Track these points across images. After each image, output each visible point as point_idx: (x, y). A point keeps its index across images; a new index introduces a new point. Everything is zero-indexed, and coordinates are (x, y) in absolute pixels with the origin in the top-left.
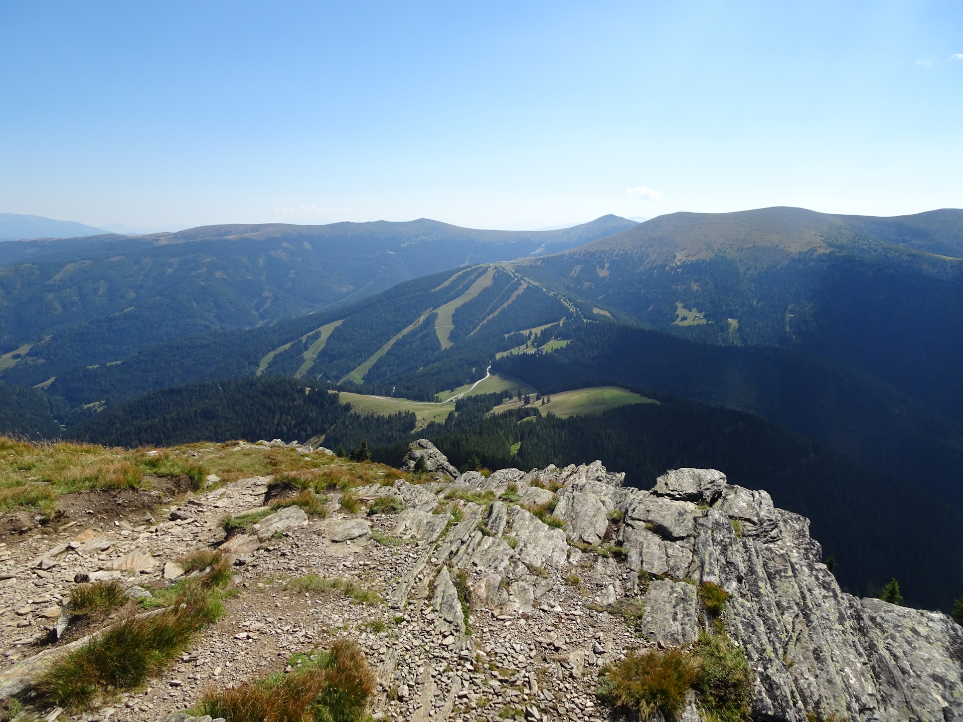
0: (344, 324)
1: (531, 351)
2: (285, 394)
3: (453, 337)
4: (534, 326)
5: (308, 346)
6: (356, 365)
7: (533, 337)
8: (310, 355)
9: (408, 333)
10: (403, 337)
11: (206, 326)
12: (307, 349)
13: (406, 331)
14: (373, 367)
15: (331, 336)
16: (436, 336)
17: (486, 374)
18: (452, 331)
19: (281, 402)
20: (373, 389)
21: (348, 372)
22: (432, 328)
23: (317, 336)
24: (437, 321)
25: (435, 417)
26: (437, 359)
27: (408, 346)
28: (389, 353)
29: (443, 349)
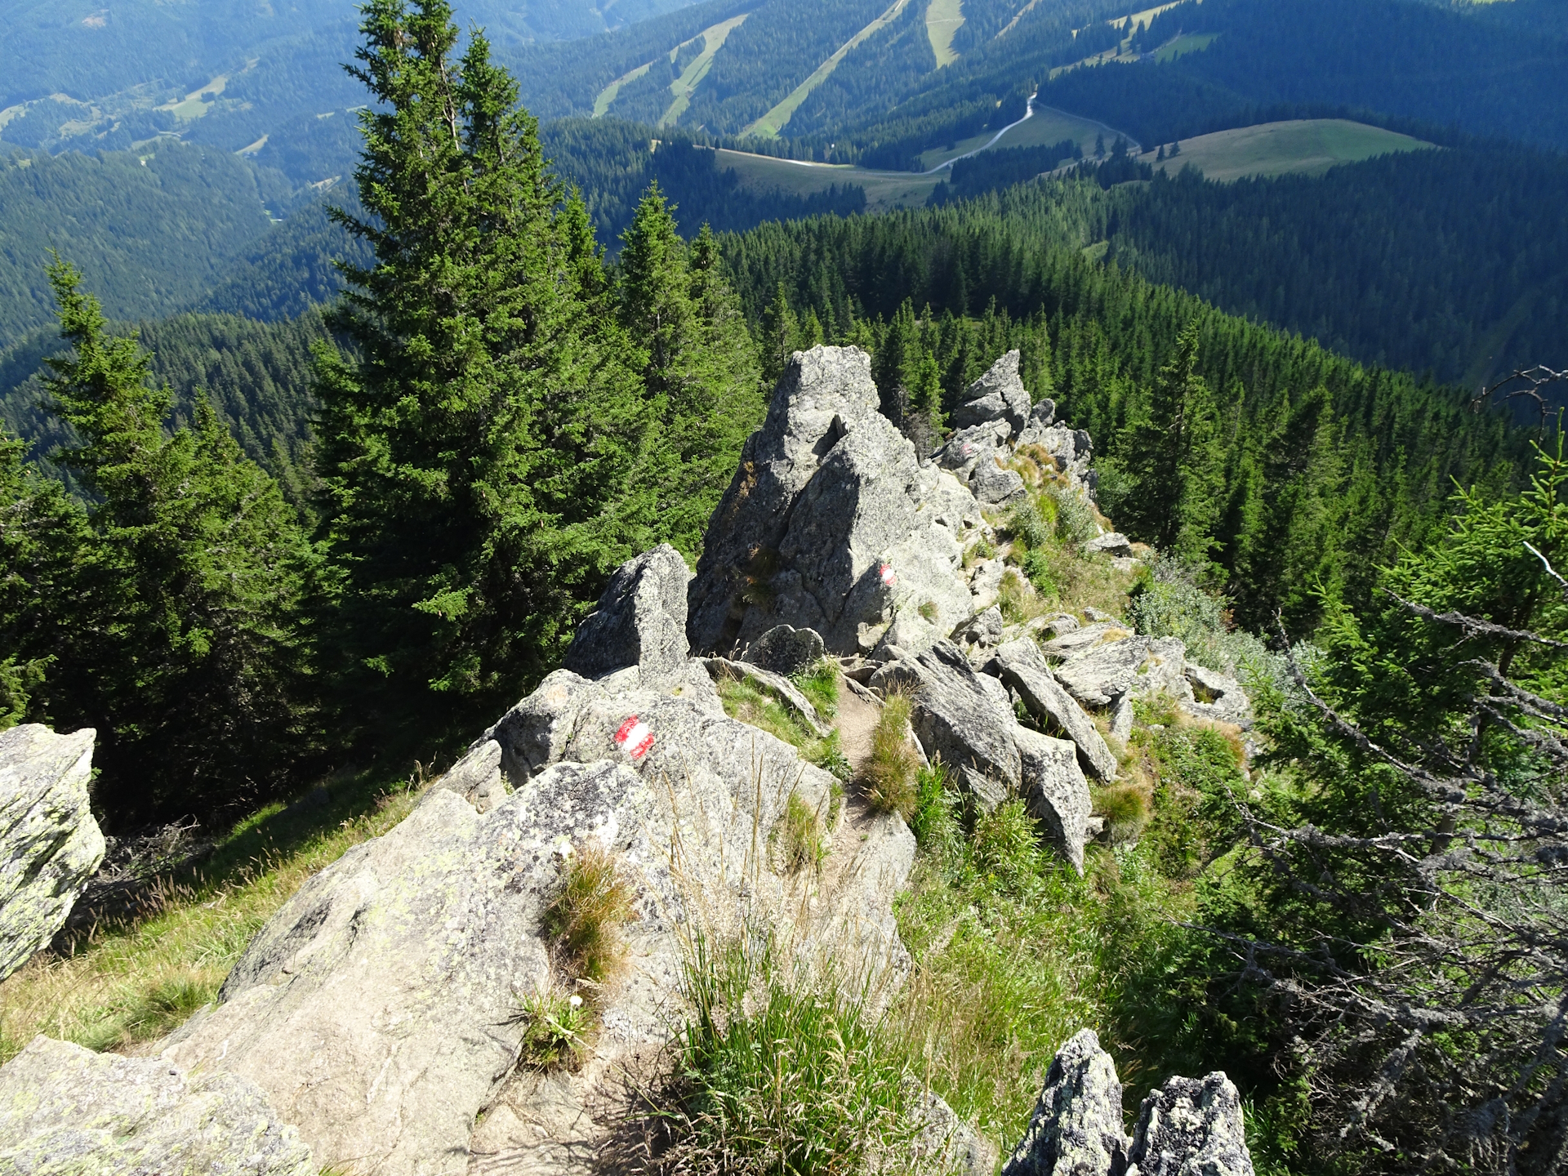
0: (748, 20)
1: (1126, 59)
2: (612, 152)
3: (960, 42)
4: (1137, 10)
5: (681, 68)
6: (768, 104)
7: (1133, 30)
8: (682, 87)
9: (872, 36)
10: (861, 44)
11: (510, 39)
12: (678, 75)
13: (865, 33)
14: (799, 109)
15: (723, 46)
16: (926, 41)
17: (1025, 112)
18: (959, 31)
19: (603, 169)
20: (791, 148)
21: (752, 119)
22: (921, 22)
23: (697, 49)
24: (930, 8)
25: (905, 196)
26: (926, 87)
27: (869, 64)
28: (832, 79)
29: (939, 67)
